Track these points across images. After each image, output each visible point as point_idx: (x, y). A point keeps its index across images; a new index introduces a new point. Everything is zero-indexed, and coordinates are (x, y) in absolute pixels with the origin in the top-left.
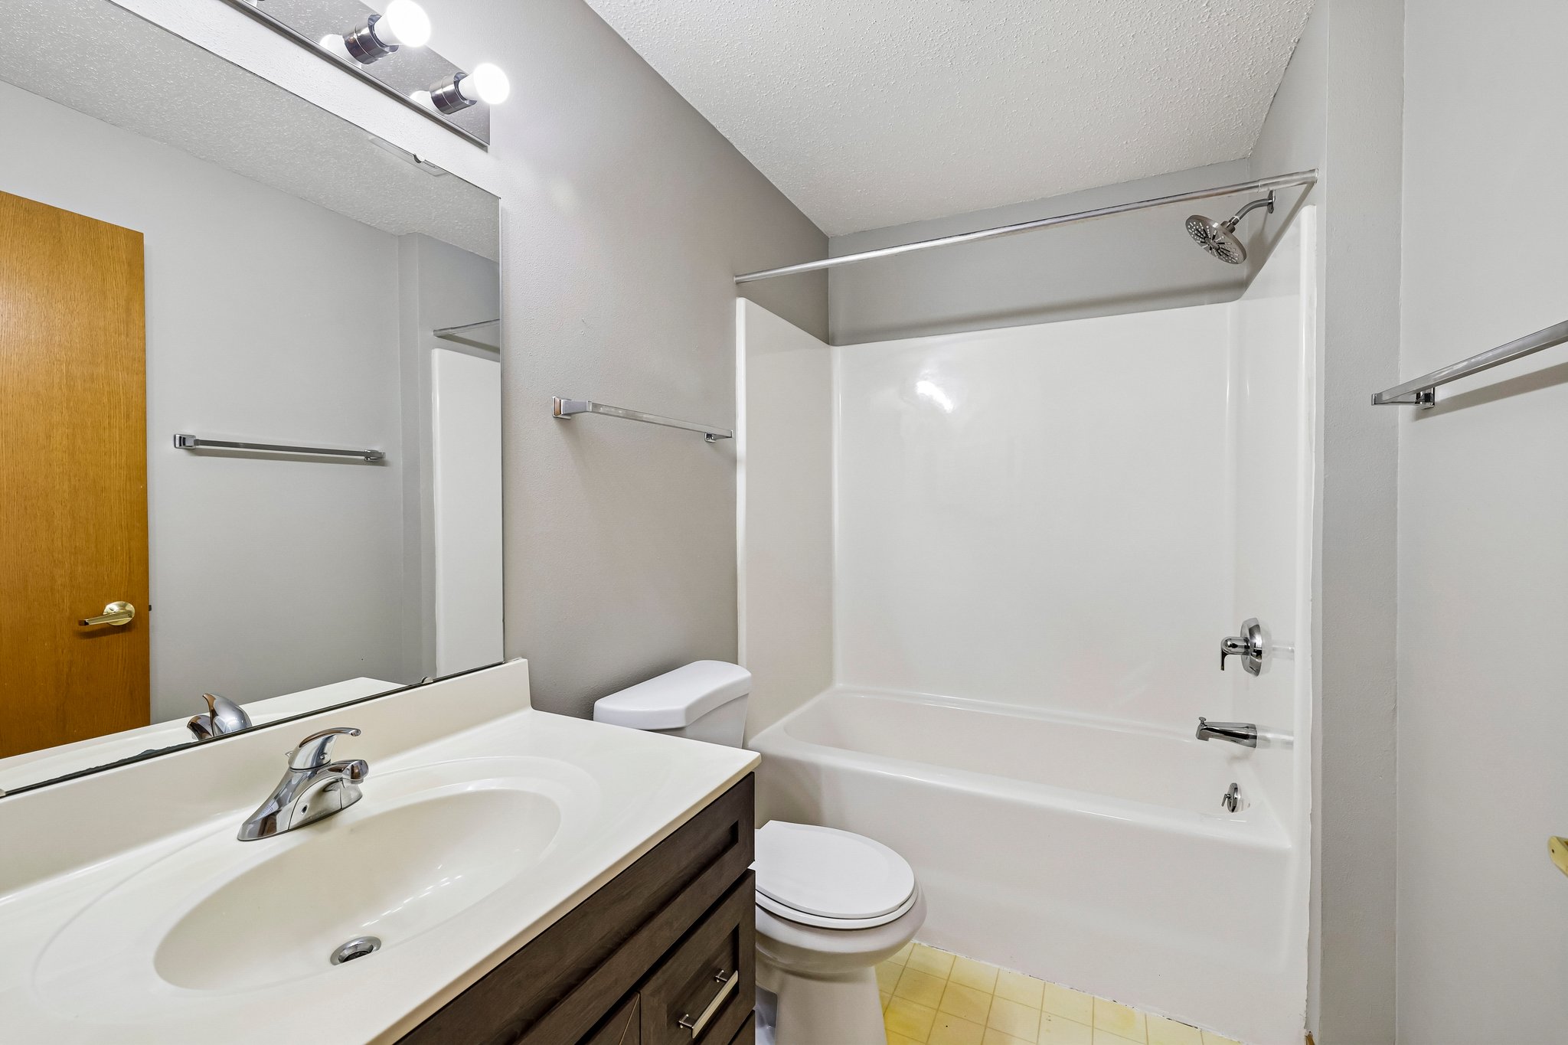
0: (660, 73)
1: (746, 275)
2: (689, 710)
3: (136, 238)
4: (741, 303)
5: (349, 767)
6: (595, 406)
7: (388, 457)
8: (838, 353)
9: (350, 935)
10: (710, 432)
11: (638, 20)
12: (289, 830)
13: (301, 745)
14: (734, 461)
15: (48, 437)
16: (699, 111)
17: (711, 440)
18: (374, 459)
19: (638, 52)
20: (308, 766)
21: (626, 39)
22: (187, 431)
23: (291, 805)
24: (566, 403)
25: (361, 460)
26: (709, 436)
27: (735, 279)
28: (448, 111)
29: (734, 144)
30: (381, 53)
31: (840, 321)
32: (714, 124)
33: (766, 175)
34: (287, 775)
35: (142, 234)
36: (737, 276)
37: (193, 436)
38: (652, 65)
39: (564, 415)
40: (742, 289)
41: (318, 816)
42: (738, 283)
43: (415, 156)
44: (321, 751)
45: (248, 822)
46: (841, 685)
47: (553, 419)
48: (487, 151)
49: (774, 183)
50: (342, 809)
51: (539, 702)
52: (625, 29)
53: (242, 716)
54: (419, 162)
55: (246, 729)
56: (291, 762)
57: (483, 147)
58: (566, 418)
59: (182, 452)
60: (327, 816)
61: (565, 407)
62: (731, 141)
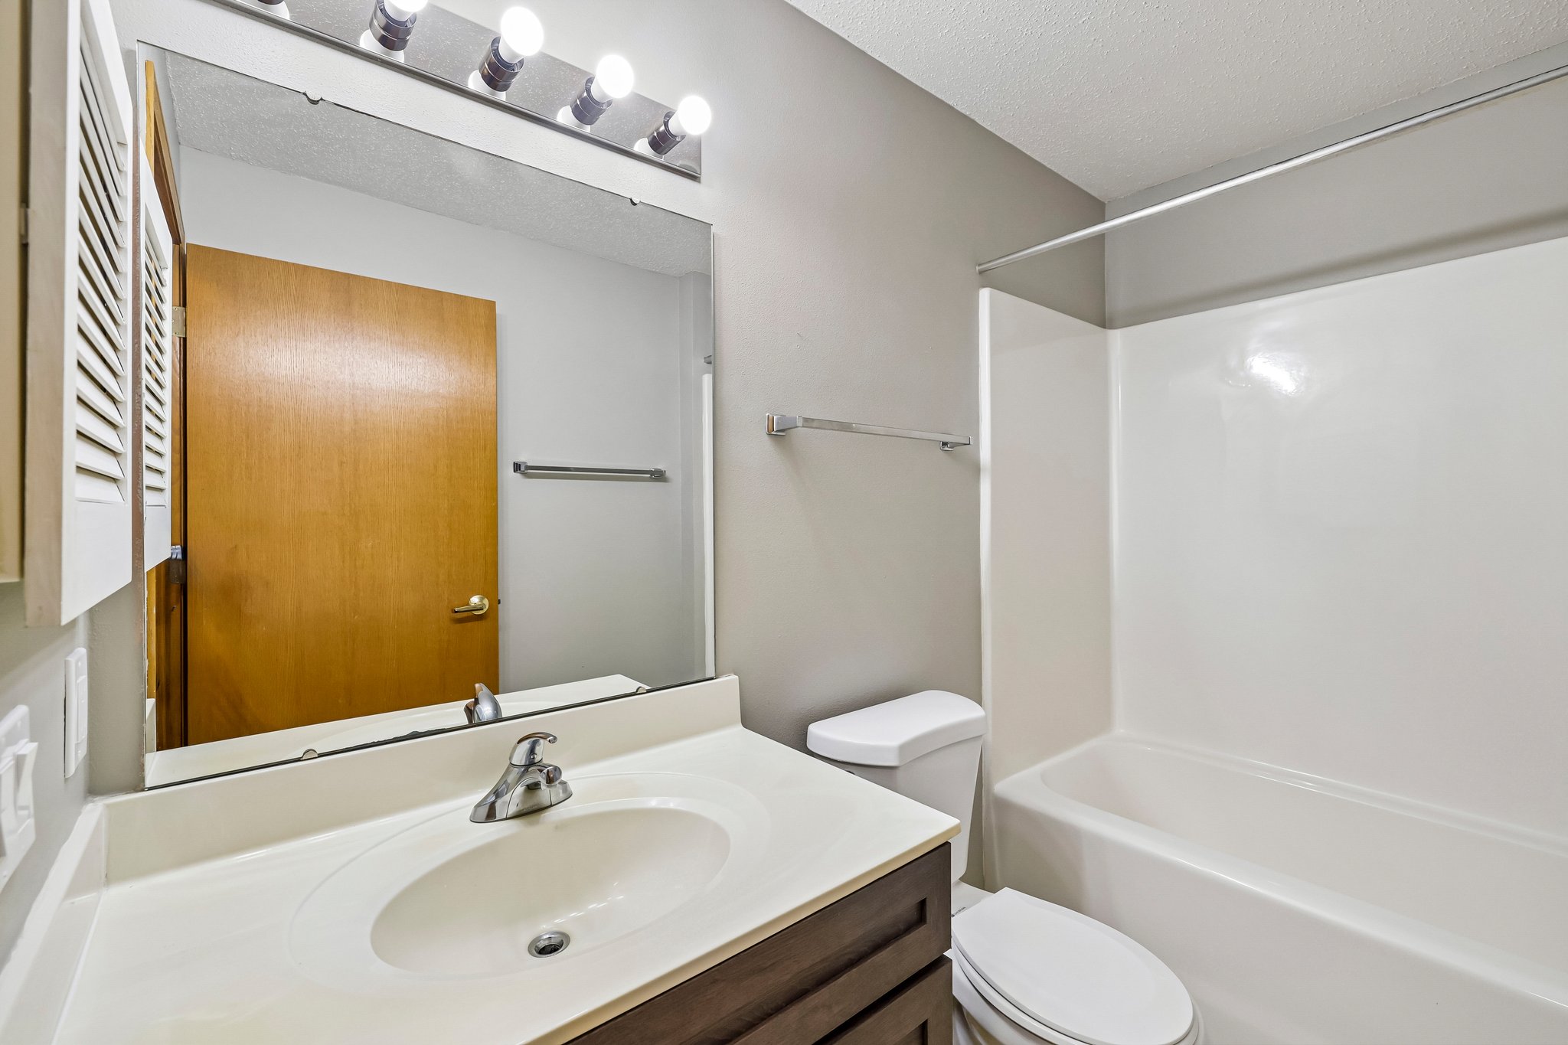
0: (885, 63)
1: (990, 262)
2: (903, 748)
3: (491, 305)
4: (985, 295)
5: (545, 771)
6: (806, 420)
7: (668, 474)
8: (1117, 338)
9: (545, 929)
10: (945, 440)
11: (855, 14)
12: (506, 819)
13: (519, 742)
14: (976, 469)
15: (435, 467)
16: (933, 92)
17: (946, 449)
18: (658, 476)
19: (860, 48)
20: (523, 764)
21: (846, 37)
22: (521, 459)
23: (507, 797)
24: (778, 419)
25: (647, 477)
26: (945, 444)
27: (977, 268)
28: (665, 152)
29: (977, 120)
30: (601, 112)
31: (1119, 297)
32: (950, 103)
33: (1019, 147)
34: (508, 768)
35: (495, 302)
36: (979, 265)
37: (525, 463)
38: (876, 57)
39: (777, 431)
40: (986, 278)
41: (531, 809)
42: (981, 272)
43: (631, 200)
44: (532, 751)
45: (478, 805)
46: (1122, 731)
47: (766, 436)
48: (699, 182)
49: (1028, 153)
50: (551, 806)
51: (747, 722)
52: (843, 26)
53: (496, 707)
54: (635, 204)
55: (498, 719)
56: (510, 758)
57: (694, 178)
58: (780, 433)
59: (518, 475)
60: (540, 809)
61: (778, 423)
62: (972, 117)
